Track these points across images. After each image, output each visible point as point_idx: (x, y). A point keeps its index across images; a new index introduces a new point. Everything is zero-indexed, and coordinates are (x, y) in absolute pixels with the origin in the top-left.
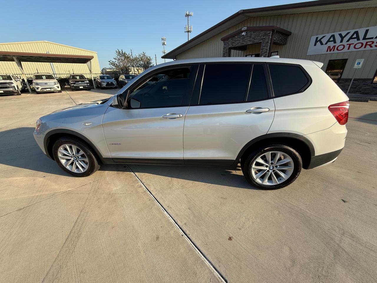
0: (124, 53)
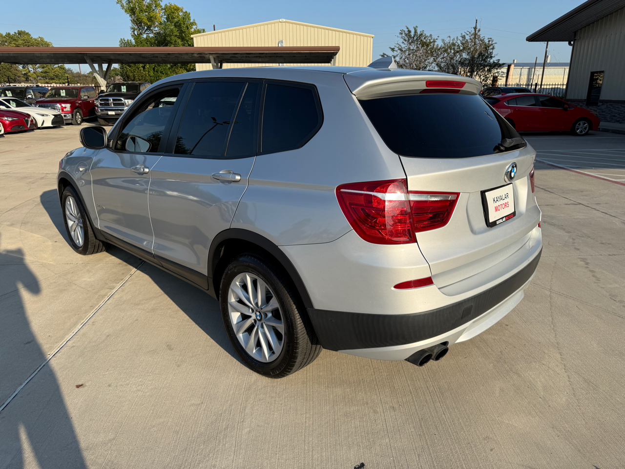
0: (419, 33)
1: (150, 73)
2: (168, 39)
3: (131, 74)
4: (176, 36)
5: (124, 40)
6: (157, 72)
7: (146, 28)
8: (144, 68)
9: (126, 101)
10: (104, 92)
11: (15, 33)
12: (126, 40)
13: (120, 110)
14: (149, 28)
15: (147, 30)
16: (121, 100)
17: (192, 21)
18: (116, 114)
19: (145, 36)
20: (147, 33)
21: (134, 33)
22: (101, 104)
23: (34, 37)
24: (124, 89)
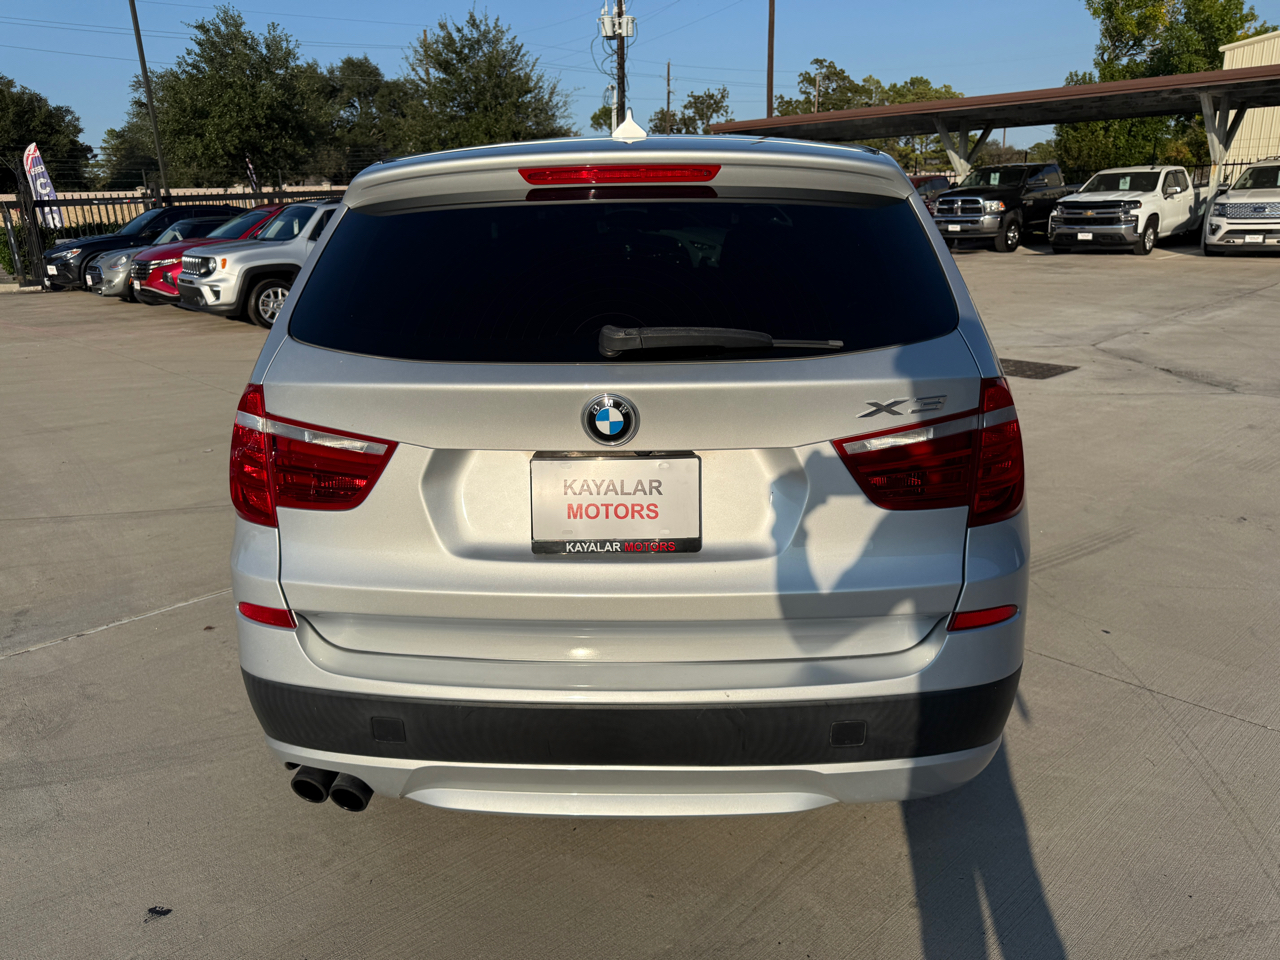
1: (1118, 142)
2: (1175, 60)
3: (1075, 146)
4: (1197, 52)
5: (1077, 75)
6: (1134, 137)
7: (1131, 43)
8: (1106, 129)
9: (988, 204)
10: (958, 186)
11: (906, 83)
12: (1080, 73)
13: (972, 222)
14: (1138, 42)
15: (1132, 47)
16: (978, 202)
17: (1246, 10)
18: (962, 231)
19: (1125, 61)
20: (1130, 55)
21: (1102, 58)
22: (939, 211)
23: (934, 87)
24: (995, 179)
